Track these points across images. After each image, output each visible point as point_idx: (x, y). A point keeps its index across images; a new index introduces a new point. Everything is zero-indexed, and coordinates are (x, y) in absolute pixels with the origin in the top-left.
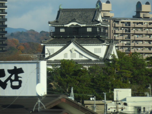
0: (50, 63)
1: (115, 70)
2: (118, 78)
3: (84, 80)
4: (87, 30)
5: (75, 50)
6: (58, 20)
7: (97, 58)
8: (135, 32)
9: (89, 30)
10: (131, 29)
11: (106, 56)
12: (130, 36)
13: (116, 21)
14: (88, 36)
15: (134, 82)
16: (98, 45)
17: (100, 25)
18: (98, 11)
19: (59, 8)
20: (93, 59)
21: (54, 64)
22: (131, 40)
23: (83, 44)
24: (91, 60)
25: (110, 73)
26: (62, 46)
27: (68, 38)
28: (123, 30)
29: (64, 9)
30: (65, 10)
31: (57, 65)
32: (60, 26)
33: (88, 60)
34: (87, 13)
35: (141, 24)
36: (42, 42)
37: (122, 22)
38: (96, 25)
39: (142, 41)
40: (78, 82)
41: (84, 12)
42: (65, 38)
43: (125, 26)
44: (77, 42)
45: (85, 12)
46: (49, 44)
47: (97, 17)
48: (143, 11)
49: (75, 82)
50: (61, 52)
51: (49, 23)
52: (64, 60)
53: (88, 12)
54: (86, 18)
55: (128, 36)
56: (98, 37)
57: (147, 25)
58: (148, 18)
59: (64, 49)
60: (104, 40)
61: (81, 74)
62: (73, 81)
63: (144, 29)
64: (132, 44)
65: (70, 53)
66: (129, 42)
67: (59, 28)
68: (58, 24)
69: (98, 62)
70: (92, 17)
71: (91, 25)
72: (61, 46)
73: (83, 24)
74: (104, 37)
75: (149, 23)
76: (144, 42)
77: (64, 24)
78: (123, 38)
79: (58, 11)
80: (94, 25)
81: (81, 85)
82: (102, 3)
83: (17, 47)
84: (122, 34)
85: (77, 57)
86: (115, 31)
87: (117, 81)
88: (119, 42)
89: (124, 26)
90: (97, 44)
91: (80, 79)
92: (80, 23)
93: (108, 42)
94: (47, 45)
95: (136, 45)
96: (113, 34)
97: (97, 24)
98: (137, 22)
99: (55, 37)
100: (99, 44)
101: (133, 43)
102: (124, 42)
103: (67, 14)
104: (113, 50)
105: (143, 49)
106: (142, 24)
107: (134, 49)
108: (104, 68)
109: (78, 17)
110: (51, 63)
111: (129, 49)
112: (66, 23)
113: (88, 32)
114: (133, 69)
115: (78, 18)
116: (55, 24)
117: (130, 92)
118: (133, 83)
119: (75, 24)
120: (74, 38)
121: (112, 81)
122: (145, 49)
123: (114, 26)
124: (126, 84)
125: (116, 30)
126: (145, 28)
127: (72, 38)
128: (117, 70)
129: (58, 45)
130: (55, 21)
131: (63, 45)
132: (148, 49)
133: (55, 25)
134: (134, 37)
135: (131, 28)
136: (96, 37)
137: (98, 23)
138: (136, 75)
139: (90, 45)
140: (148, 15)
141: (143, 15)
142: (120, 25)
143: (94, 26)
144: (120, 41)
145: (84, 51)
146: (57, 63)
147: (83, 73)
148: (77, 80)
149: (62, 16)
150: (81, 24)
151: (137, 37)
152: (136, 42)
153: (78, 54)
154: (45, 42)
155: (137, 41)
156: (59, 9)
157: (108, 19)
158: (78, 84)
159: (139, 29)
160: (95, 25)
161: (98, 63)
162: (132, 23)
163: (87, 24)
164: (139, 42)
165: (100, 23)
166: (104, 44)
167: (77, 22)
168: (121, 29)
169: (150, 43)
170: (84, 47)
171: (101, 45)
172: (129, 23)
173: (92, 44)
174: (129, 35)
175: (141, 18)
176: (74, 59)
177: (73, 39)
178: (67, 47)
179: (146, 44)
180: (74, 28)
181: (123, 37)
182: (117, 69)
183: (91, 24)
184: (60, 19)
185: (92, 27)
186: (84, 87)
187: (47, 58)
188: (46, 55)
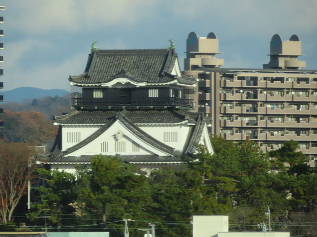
0: (73, 162)
1: (203, 177)
2: (209, 193)
3: (138, 198)
4: (148, 95)
5: (124, 136)
6: (88, 74)
7: (168, 153)
8: (266, 98)
9: (153, 94)
10: (259, 92)
11: (188, 148)
12: (257, 107)
13: (228, 75)
14: (152, 107)
15: (243, 203)
16: (171, 126)
17: (176, 83)
18: (172, 55)
19: (91, 48)
20: (161, 154)
21: (80, 164)
22: (258, 115)
23: (142, 122)
24: (157, 155)
25: (192, 184)
26: (97, 126)
27: (110, 110)
28: (243, 94)
29: (101, 51)
30: (104, 53)
31: (85, 166)
32: (94, 85)
33: (150, 155)
34: (149, 58)
35: (280, 82)
36: (55, 118)
37: (239, 78)
38: (168, 83)
39: (282, 116)
40: (126, 202)
41: (143, 57)
42: (104, 111)
43: (247, 85)
44: (128, 119)
45: (145, 57)
46: (69, 123)
47: (169, 67)
48: (284, 53)
49: (120, 201)
50: (95, 138)
51: (71, 79)
52: (101, 156)
53: (151, 58)
54: (146, 68)
55: (253, 106)
56: (172, 109)
57: (293, 83)
58: (296, 68)
59: (102, 133)
60: (183, 115)
61: (133, 185)
62: (116, 200)
63: (285, 93)
64: (261, 123)
65: (113, 141)
66: (255, 119)
67: (92, 90)
68: (88, 81)
69: (172, 161)
70: (159, 67)
71: (156, 84)
72: (94, 126)
73: (141, 82)
74: (185, 108)
75: (296, 79)
76: (286, 117)
77: (100, 81)
78: (242, 111)
79: (90, 55)
80: (164, 84)
81: (132, 208)
82: (198, 37)
83: (40, 128)
84: (241, 103)
85: (129, 150)
86: (225, 95)
87: (207, 200)
88: (235, 118)
89: (245, 86)
90: (168, 124)
91: (129, 195)
92: (134, 80)
93: (192, 119)
94: (66, 125)
95: (270, 125)
96: (221, 102)
97: (170, 81)
98: (272, 78)
99: (82, 108)
100: (173, 122)
101: (264, 121)
102: (244, 119)
103: (107, 60)
104: (202, 136)
105: (284, 133)
106: (283, 82)
107: (265, 134)
108: (180, 174)
109: (131, 66)
110: (75, 162)
111: (254, 133)
112: (105, 80)
113: (151, 98)
114: (242, 175)
115: (130, 69)
116: (82, 80)
117: (226, 222)
118: (241, 204)
119: (124, 81)
120: (121, 110)
121: (195, 198)
122: (287, 133)
123: (222, 85)
124: (226, 207)
125: (227, 94)
126: (288, 90)
127: (117, 110)
128: (206, 177)
129: (88, 125)
130: (82, 75)
131: (99, 125)
132: (294, 132)
133: (82, 83)
134: (265, 108)
135: (259, 90)
136: (168, 109)
137: (172, 80)
138: (247, 187)
139: (156, 126)
140: (294, 63)
141: (286, 62)
142: (236, 83)
143: (162, 85)
144: (235, 116)
145: (141, 138)
146: (86, 163)
147: (136, 184)
148: (122, 198)
149: (96, 66)
150: (136, 81)
151: (272, 109)
152: (269, 118)
153: (131, 144)
154: (62, 118)
155: (270, 116)
156: (92, 50)
157: (211, 71)
158: (126, 206)
159: (277, 93)
160: (166, 85)
161: (172, 163)
162: (261, 79)
163: (149, 83)
164: (276, 119)
165: (176, 79)
166: (183, 123)
167: (127, 77)
168: (237, 92)
169: (299, 121)
170: (143, 129)
171: (178, 125)
172: (255, 79)
173: (158, 122)
174: (255, 104)
175: (281, 68)
176: (122, 153)
177: (120, 112)
178: (107, 129)
179: (291, 122)
180: (121, 89)
181: (242, 108)
182: (207, 175)
183: (157, 81)
184: (93, 71)
185: (161, 89)
186: (139, 213)
187: (66, 153)
188: (66, 145)
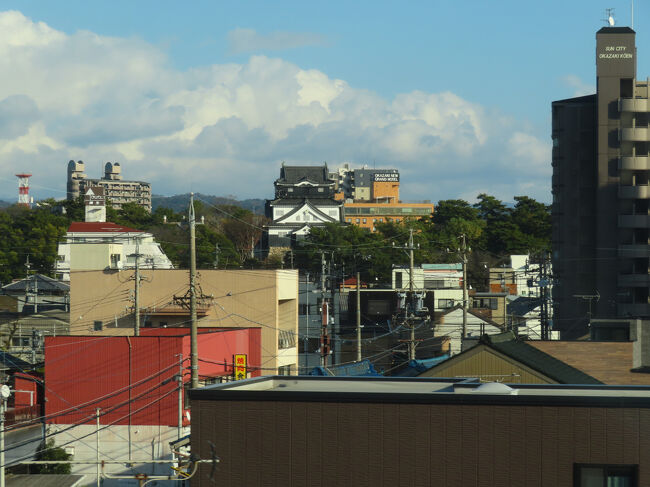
4: (318, 190)
5: (309, 212)
7: (333, 221)
9: (321, 190)
14: (321, 197)
20: (328, 221)
23: (318, 205)
26: (294, 207)
27: (300, 199)
33: (324, 223)
38: (331, 185)
42: (296, 199)
44: (311, 203)
46: (277, 205)
48: (113, 172)
50: (292, 214)
59: (296, 211)
65: (303, 215)
71: (323, 185)
73: (315, 184)
77: (294, 183)
85: (311, 220)
92: (311, 183)
98: (113, 184)
99: (283, 197)
112: (297, 182)
115: (309, 176)
119: (306, 183)
120: (307, 199)
127: (304, 199)
129: (288, 206)
137: (333, 183)
139: (325, 207)
140: (118, 177)
141: (114, 176)
143: (326, 186)
145: (318, 213)
153: (313, 216)
154: (273, 202)
156: (284, 166)
160: (329, 185)
163: (319, 184)
167: (308, 181)
170: (319, 208)
171: (333, 207)
175: (112, 179)
176: (307, 221)
178: (299, 209)
180: (304, 188)
185: (324, 187)
187: (277, 221)
188: (275, 217)
